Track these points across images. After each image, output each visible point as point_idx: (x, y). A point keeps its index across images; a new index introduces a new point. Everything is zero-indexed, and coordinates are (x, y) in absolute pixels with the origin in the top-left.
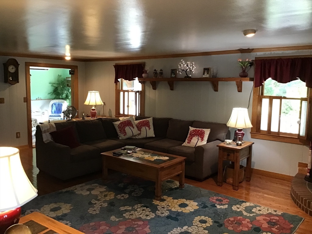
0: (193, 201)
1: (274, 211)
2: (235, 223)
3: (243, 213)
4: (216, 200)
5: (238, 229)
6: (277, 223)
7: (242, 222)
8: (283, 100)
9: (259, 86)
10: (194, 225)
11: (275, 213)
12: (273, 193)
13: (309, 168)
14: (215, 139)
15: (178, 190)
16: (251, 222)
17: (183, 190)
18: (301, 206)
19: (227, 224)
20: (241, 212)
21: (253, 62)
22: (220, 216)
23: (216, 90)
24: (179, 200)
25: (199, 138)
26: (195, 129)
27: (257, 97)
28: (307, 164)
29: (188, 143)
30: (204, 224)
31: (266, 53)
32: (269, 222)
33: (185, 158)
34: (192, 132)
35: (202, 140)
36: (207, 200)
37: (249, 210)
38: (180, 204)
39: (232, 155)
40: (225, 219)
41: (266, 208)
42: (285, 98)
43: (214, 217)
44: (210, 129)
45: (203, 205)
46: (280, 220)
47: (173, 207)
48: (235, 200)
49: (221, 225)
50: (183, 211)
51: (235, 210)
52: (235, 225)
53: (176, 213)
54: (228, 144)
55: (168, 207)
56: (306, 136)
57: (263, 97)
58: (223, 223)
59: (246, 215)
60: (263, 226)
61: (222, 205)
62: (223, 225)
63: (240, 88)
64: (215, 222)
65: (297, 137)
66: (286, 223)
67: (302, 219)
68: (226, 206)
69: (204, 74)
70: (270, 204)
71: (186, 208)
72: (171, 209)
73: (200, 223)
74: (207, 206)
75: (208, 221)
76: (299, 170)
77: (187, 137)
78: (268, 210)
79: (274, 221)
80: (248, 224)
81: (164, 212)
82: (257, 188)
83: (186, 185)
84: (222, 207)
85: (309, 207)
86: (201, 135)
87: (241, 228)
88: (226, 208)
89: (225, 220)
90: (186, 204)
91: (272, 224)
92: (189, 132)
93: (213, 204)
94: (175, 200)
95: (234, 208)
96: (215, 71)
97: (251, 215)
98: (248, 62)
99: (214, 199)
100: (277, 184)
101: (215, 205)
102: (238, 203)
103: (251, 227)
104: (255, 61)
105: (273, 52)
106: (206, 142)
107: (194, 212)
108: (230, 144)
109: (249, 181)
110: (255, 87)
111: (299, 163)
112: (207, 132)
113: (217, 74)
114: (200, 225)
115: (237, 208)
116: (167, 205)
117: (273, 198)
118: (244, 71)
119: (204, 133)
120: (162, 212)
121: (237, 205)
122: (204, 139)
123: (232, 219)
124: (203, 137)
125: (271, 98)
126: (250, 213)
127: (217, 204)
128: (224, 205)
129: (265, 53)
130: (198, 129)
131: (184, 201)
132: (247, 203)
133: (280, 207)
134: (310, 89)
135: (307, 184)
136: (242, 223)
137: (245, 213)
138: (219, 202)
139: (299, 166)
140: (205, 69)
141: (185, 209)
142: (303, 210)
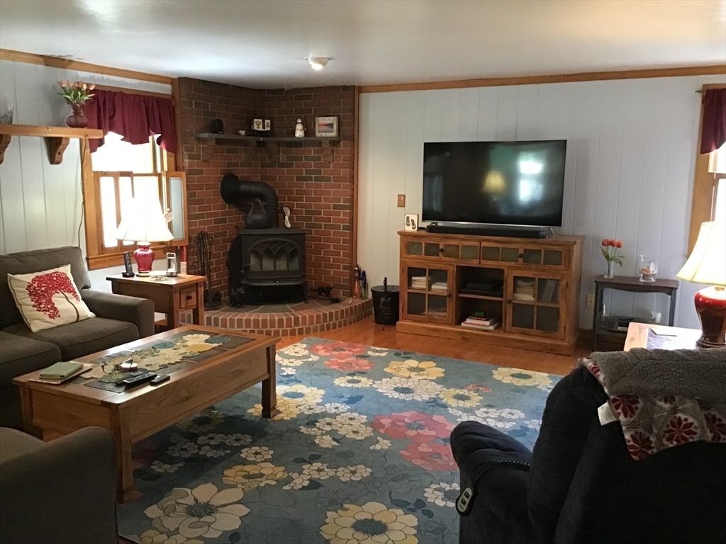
25: (66, 294)
26: (34, 275)
27: (92, 174)
29: (51, 317)
34: (35, 285)
35: (76, 295)
44: (70, 265)
57: (102, 174)
86: (67, 286)
110: (91, 151)
112: (69, 275)
118: (77, 114)
119: (68, 278)
124: (74, 288)
125: (117, 176)
130: (44, 273)
134: (167, 156)
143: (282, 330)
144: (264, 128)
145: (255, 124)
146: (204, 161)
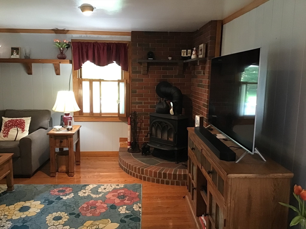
0: (33, 200)
1: (117, 185)
2: (91, 208)
3: (92, 196)
4: (58, 192)
5: (97, 213)
6: (125, 195)
7: (96, 204)
8: (102, 82)
9: (78, 69)
10: (50, 226)
11: (118, 187)
12: (106, 170)
13: (128, 141)
14: (38, 128)
15: (8, 194)
16: (104, 202)
17: (14, 192)
18: (135, 175)
19: (83, 212)
20: (88, 195)
21: (70, 43)
22: (72, 206)
23: (30, 72)
24: (16, 204)
25: (18, 129)
26: (10, 119)
27: (77, 80)
28: (127, 138)
29: (4, 136)
30: (60, 221)
31: (82, 36)
32: (119, 197)
33: (12, 154)
34: (7, 123)
35: (23, 130)
36: (49, 195)
37: (95, 191)
38: (20, 209)
39: (65, 141)
40: (79, 207)
41: (109, 185)
42: (103, 80)
43: (66, 209)
44: (30, 117)
45: (47, 201)
46: (125, 192)
47: (12, 215)
48: (77, 187)
49: (78, 215)
50: (29, 215)
51: (83, 196)
52: (91, 210)
53: (20, 221)
54: (57, 131)
55: (6, 216)
56: (126, 114)
57: (83, 80)
58: (79, 212)
59: (96, 197)
60: (116, 202)
61: (66, 195)
62: (80, 214)
63: (58, 71)
64: (70, 214)
65: (117, 116)
66: (132, 193)
67: (140, 185)
68: (72, 195)
69: (12, 54)
70: (110, 181)
71: (29, 211)
72: (11, 218)
73: (55, 221)
74: (52, 201)
75: (63, 216)
76: (121, 145)
77: (1, 130)
78: (111, 186)
79: (122, 194)
80: (102, 205)
81: (4, 224)
82: (90, 169)
83: (15, 186)
84: (68, 196)
85: (143, 173)
86: (21, 125)
87: (98, 211)
88: (73, 197)
89: (79, 209)
90: (27, 206)
91: (122, 197)
92: (3, 123)
93: (57, 197)
94: (10, 207)
95: (81, 194)
96: (28, 51)
97: (100, 195)
98: (65, 43)
99: (55, 192)
100: (105, 161)
101: (59, 197)
102: (81, 188)
103: (107, 207)
104: (71, 43)
105: (88, 35)
106: (28, 133)
107: (42, 212)
108: (59, 130)
109: (79, 165)
110: (75, 70)
111: (120, 138)
112: (28, 121)
113: (30, 55)
114: (56, 223)
115: (83, 193)
116: (4, 215)
117: (109, 175)
118: (62, 53)
119: (24, 122)
120: (1, 226)
121: (82, 190)
122: (25, 130)
123: (85, 205)
124: (24, 127)
125: (91, 81)
126: (99, 194)
127: (62, 196)
128: (69, 194)
129: (80, 35)
130: (15, 119)
131: (22, 204)
132: (89, 186)
133: (118, 180)
134: (124, 72)
135: (132, 155)
136: (96, 206)
137: (94, 196)
138: (62, 193)
139: (120, 141)
140: (13, 49)
141: (29, 213)
142: (137, 177)
143: (161, 180)
144: (187, 54)
145: (182, 53)
146: (143, 74)
